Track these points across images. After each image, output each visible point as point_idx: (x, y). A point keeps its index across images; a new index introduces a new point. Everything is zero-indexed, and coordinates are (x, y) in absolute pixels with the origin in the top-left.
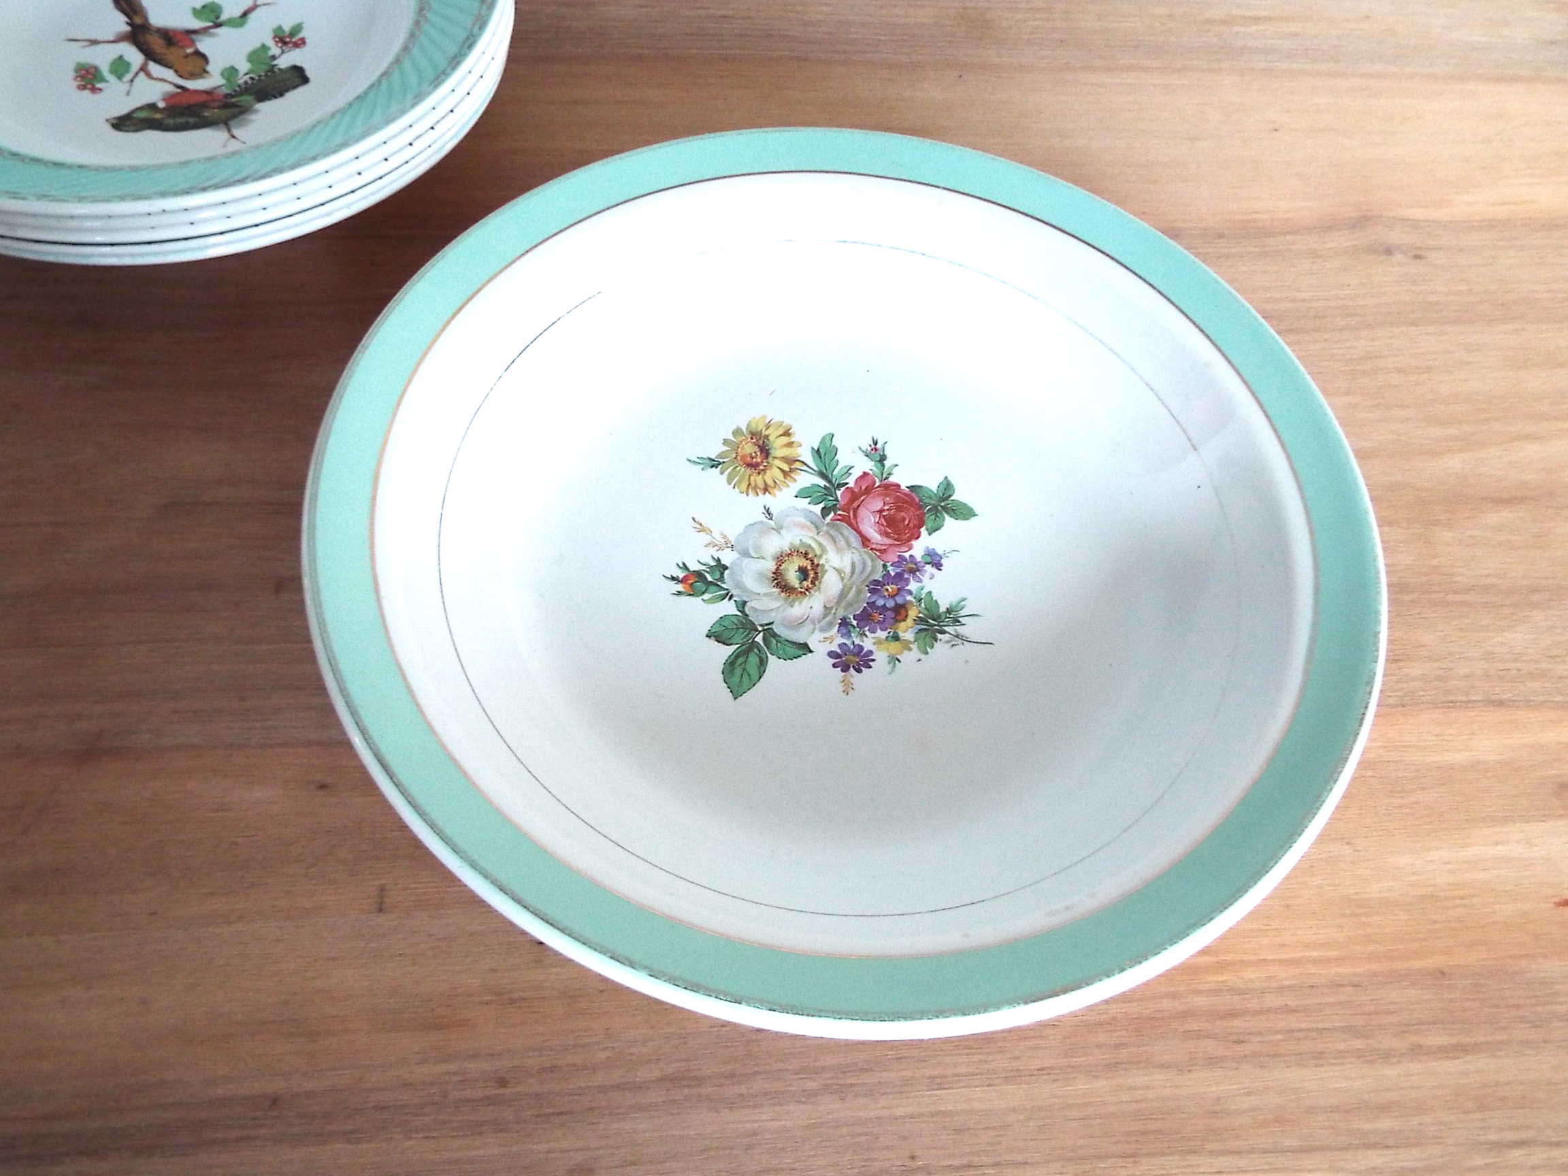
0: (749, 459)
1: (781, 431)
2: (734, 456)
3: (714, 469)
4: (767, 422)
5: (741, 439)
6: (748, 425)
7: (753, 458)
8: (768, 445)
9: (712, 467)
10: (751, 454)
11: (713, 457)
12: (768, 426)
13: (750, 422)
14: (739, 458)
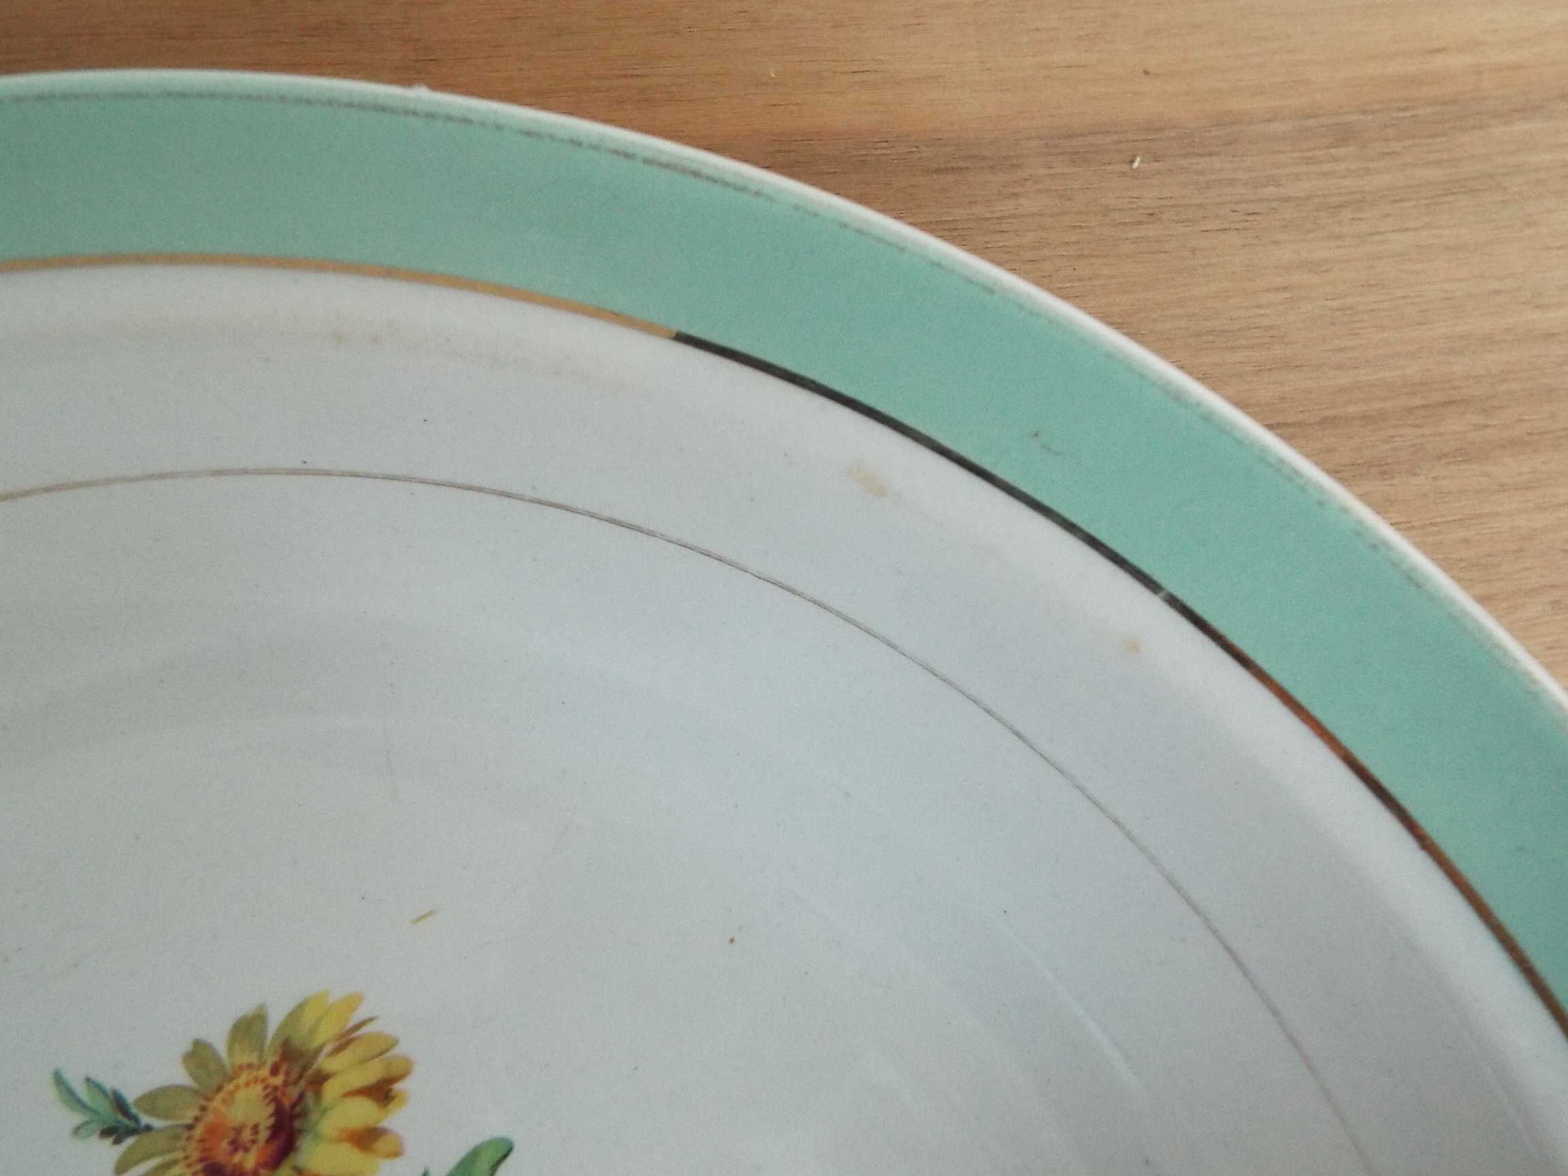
0: (224, 1145)
1: (371, 1074)
2: (189, 1116)
3: (108, 1142)
4: (351, 1024)
5: (244, 1059)
6: (295, 1015)
7: (236, 1146)
8: (304, 1114)
9: (107, 1132)
10: (239, 1130)
11: (131, 1095)
12: (345, 1041)
13: (300, 1008)
14: (199, 1131)
